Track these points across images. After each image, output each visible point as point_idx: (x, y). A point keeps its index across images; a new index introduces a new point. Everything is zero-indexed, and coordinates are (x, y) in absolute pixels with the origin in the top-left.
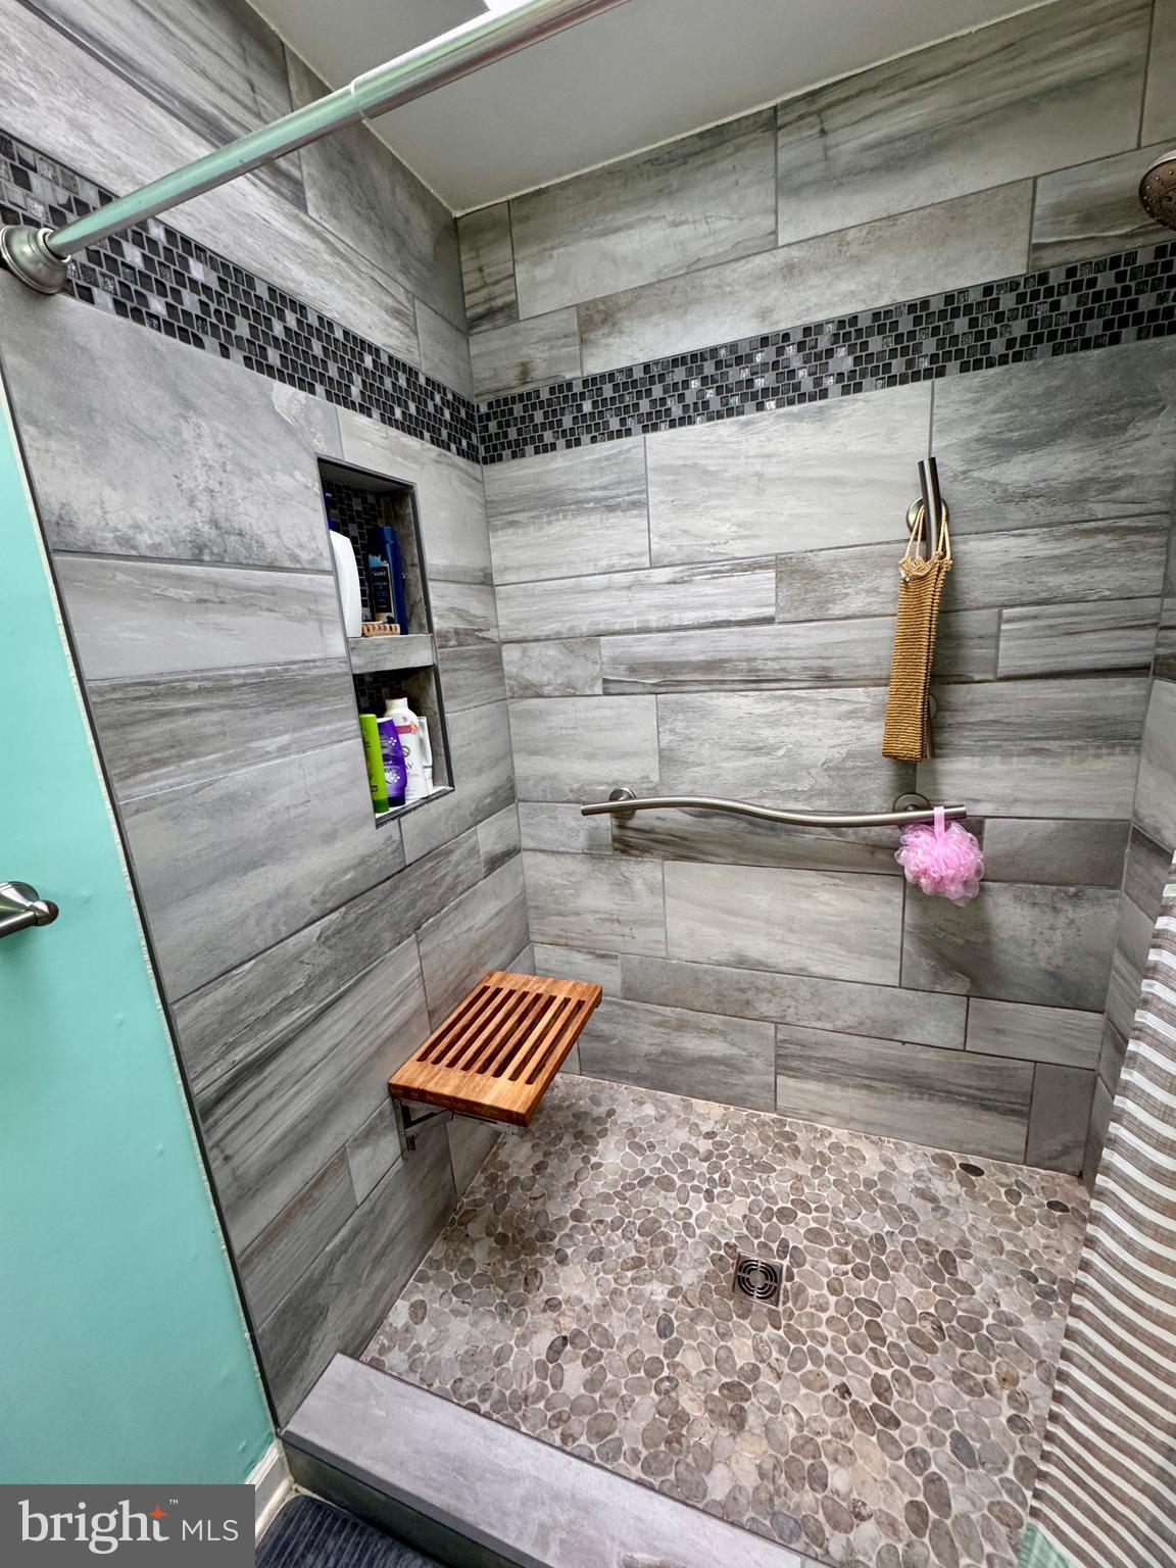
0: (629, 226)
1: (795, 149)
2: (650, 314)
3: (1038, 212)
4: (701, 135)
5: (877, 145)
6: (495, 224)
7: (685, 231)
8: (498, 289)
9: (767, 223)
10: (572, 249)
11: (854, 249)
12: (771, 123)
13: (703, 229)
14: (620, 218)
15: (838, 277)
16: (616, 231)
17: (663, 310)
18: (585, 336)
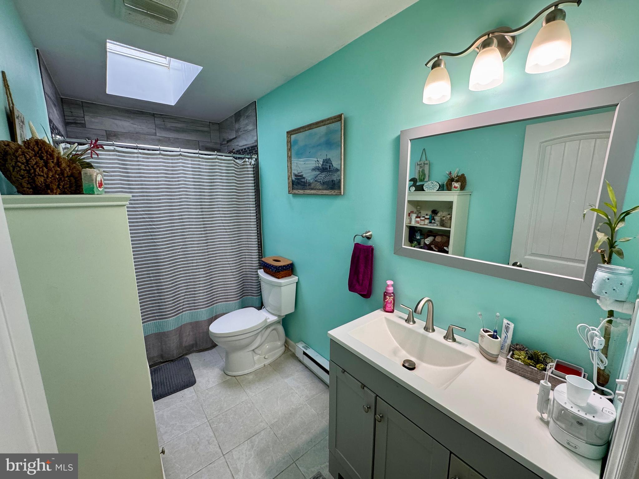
0: (120, 120)
1: (158, 121)
2: (128, 138)
3: (200, 146)
4: (138, 111)
5: (176, 127)
6: (77, 104)
7: (135, 126)
8: (77, 118)
9: (154, 131)
10: (104, 118)
11: (171, 141)
12: (154, 115)
13: (140, 127)
14: (118, 118)
15: (169, 144)
16: (116, 119)
17: (131, 138)
18: (108, 137)
